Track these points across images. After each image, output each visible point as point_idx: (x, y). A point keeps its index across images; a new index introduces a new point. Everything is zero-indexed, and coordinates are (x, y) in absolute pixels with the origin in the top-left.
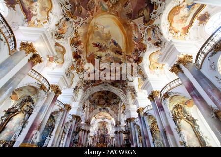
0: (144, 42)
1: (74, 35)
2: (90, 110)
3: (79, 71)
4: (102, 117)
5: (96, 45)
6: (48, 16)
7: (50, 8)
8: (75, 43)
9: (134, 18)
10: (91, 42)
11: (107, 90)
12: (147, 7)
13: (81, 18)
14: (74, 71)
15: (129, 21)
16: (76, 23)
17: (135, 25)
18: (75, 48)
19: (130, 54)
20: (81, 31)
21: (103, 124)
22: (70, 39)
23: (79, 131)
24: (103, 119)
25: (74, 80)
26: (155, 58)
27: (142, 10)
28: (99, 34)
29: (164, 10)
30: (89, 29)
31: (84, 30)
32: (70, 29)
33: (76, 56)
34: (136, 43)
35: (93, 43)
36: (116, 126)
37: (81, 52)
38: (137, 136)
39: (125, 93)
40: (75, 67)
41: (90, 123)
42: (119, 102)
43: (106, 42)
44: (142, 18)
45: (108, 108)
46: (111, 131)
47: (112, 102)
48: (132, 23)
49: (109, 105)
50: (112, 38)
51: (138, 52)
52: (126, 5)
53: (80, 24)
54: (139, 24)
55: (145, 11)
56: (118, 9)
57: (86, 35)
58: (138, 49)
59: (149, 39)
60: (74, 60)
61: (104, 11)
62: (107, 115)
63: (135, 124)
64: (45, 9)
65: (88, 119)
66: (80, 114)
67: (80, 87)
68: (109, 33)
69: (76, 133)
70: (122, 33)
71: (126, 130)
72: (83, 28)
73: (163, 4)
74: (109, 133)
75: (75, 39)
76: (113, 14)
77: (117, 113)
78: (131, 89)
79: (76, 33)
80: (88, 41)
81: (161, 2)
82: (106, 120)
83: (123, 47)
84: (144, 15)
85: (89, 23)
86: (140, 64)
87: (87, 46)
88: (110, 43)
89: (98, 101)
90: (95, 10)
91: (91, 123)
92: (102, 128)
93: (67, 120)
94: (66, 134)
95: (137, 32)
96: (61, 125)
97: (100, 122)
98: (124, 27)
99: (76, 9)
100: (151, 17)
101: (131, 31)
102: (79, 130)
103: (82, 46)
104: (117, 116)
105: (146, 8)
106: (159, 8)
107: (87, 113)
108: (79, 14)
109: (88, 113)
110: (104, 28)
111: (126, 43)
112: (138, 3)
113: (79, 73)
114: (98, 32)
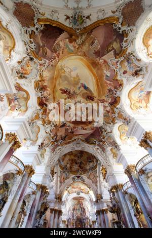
0: (119, 78)
1: (39, 78)
2: (60, 180)
3: (45, 123)
4: (77, 190)
5: (65, 92)
6: (10, 54)
7: (12, 46)
8: (40, 87)
9: (103, 55)
10: (58, 88)
11: (80, 149)
12: (116, 38)
13: (47, 60)
14: (40, 123)
15: (98, 59)
16: (41, 65)
17: (105, 61)
18: (40, 94)
19: (103, 97)
20: (46, 74)
21: (79, 201)
22: (35, 82)
23: (46, 209)
24: (78, 194)
25: (39, 135)
26: (135, 95)
27: (111, 43)
28: (66, 78)
29: (136, 33)
30: (56, 73)
31: (50, 73)
32: (35, 71)
33: (42, 103)
34: (109, 82)
35: (61, 90)
36: (97, 201)
37: (47, 100)
38: (133, 214)
39: (104, 150)
40: (40, 116)
41: (61, 200)
42: (96, 166)
43: (74, 87)
44: (112, 52)
45: (84, 176)
46: (91, 211)
47: (88, 168)
48: (101, 61)
49: (85, 171)
50: (81, 82)
51: (113, 93)
52: (93, 43)
53: (46, 67)
54: (110, 60)
55: (115, 43)
56: (85, 48)
57: (53, 79)
58: (113, 89)
59: (125, 72)
60: (39, 108)
61: (71, 53)
62: (83, 187)
63: (126, 193)
64: (7, 49)
65: (58, 193)
66: (47, 184)
67: (48, 145)
68: (77, 76)
69: (41, 213)
70: (91, 74)
71: (114, 206)
72: (49, 71)
73: (134, 28)
74: (87, 214)
75: (40, 83)
76: (80, 55)
77: (96, 182)
78: (111, 143)
79: (41, 76)
80: (55, 86)
81: (131, 27)
82: (82, 195)
83: (94, 91)
84: (113, 49)
85: (55, 66)
86: (117, 107)
87: (54, 92)
88: (79, 88)
89: (71, 167)
90: (61, 52)
91: (63, 200)
92: (78, 207)
93: (28, 191)
94: (25, 215)
95: (109, 69)
96: (18, 197)
97: (74, 199)
98: (94, 67)
99: (41, 50)
100: (122, 47)
101: (102, 70)
102: (45, 207)
103: (49, 92)
104: (97, 186)
105: (115, 40)
106: (130, 34)
107: (57, 184)
108: (45, 55)
109: (59, 184)
110: (71, 71)
111: (98, 85)
112: (105, 37)
113: (45, 125)
114: (65, 76)
